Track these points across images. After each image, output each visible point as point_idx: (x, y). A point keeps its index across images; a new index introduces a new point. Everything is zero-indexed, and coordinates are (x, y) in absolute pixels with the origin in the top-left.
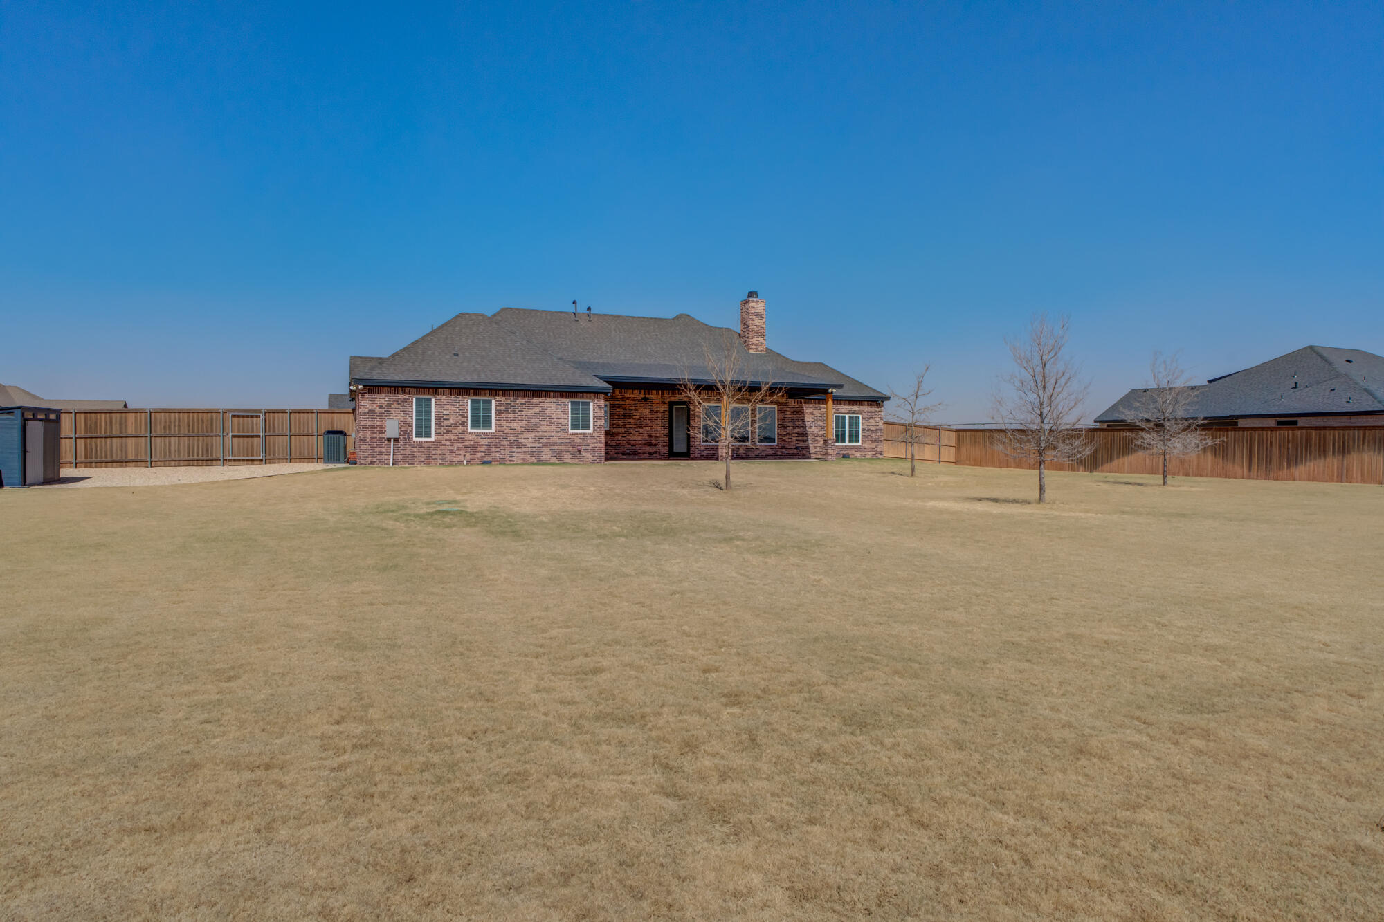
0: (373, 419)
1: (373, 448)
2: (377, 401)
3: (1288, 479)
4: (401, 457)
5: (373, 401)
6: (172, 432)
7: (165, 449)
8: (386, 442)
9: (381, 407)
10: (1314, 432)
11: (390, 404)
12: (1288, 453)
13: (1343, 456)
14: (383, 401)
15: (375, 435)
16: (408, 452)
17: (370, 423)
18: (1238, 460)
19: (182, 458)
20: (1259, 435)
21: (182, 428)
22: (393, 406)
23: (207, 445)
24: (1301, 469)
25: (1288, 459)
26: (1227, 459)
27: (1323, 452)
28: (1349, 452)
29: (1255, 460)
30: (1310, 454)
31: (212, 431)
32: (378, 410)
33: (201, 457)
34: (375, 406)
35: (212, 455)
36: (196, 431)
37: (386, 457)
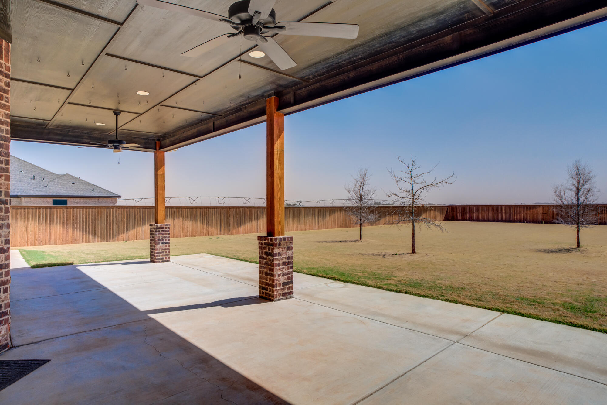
3: (237, 234)
10: (247, 209)
12: (237, 220)
13: (258, 220)
18: (215, 225)
20: (224, 210)
24: (242, 229)
25: (237, 223)
26: (209, 225)
27: (251, 219)
28: (259, 219)
29: (223, 225)
30: (246, 220)
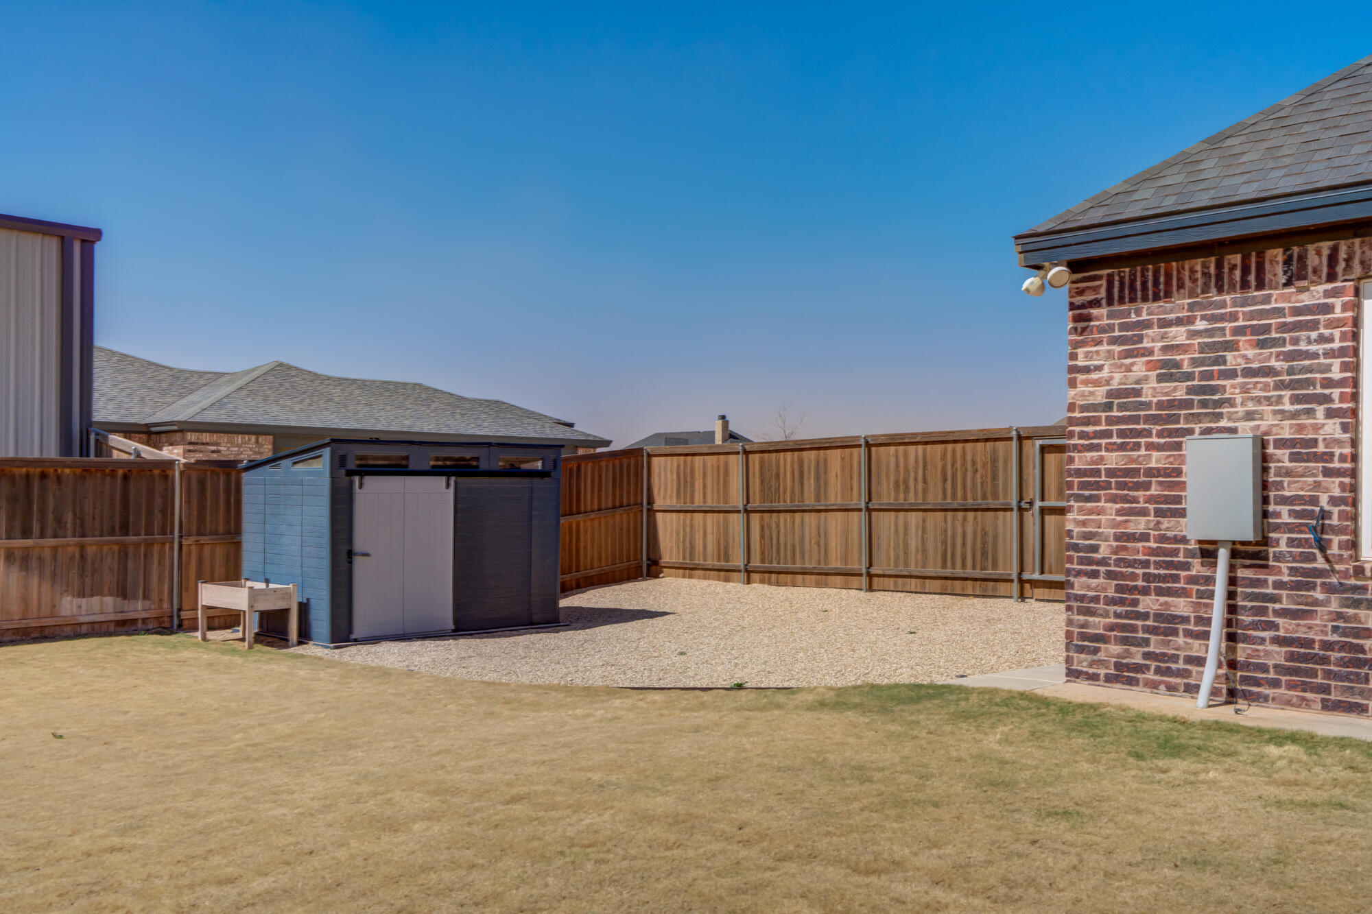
0: (1129, 439)
1: (1126, 594)
2: (1152, 340)
4: (1276, 655)
5: (1131, 344)
6: (911, 498)
7: (896, 544)
8: (1197, 567)
9: (1169, 371)
11: (1217, 350)
14: (1179, 334)
15: (1139, 525)
16: (1319, 629)
17: (1113, 460)
19: (930, 571)
21: (931, 490)
22: (1232, 360)
23: (985, 534)
31: (995, 496)
32: (1153, 391)
33: (969, 572)
34: (1139, 366)
35: (995, 565)
36: (960, 494)
37: (1196, 645)
